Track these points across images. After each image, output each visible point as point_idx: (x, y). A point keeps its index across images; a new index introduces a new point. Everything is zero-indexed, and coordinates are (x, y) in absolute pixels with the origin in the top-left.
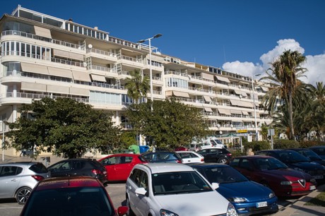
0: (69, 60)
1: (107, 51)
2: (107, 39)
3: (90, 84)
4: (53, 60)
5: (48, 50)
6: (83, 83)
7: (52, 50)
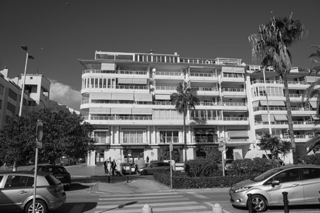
0: (132, 85)
1: (177, 72)
2: (178, 61)
3: (154, 103)
4: (117, 87)
5: (113, 80)
6: (145, 103)
7: (117, 79)
